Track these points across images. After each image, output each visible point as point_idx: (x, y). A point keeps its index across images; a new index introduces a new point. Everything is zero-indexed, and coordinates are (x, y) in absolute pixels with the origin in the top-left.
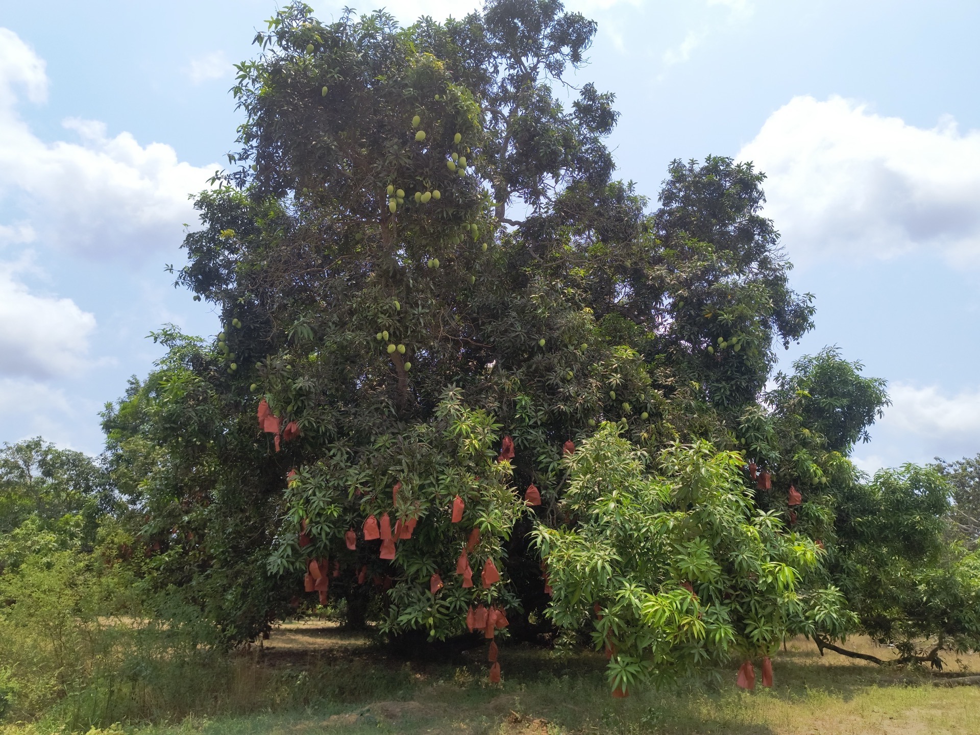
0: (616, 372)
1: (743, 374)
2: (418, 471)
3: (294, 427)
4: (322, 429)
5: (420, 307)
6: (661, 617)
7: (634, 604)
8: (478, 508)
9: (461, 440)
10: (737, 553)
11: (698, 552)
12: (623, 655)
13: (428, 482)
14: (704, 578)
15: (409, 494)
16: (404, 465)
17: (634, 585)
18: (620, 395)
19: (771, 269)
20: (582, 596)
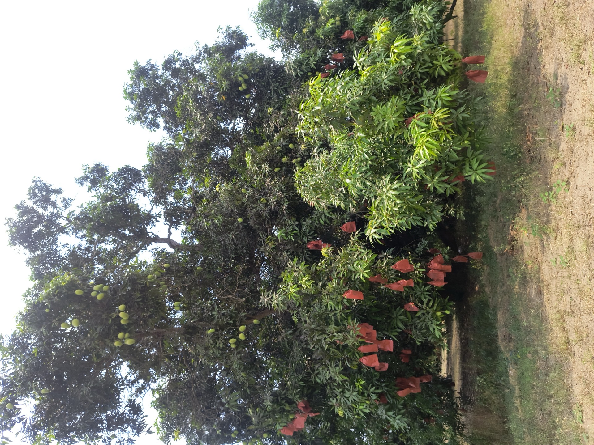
0: (261, 167)
1: (265, 74)
2: (325, 327)
3: (301, 404)
4: (302, 383)
5: (213, 313)
6: (432, 144)
7: (423, 165)
8: (353, 279)
9: (303, 291)
10: (383, 84)
11: (382, 113)
12: (464, 171)
13: (333, 318)
14: (402, 109)
15: (341, 335)
16: (320, 337)
17: (409, 165)
18: (277, 164)
19: (200, 56)
20: (418, 203)
